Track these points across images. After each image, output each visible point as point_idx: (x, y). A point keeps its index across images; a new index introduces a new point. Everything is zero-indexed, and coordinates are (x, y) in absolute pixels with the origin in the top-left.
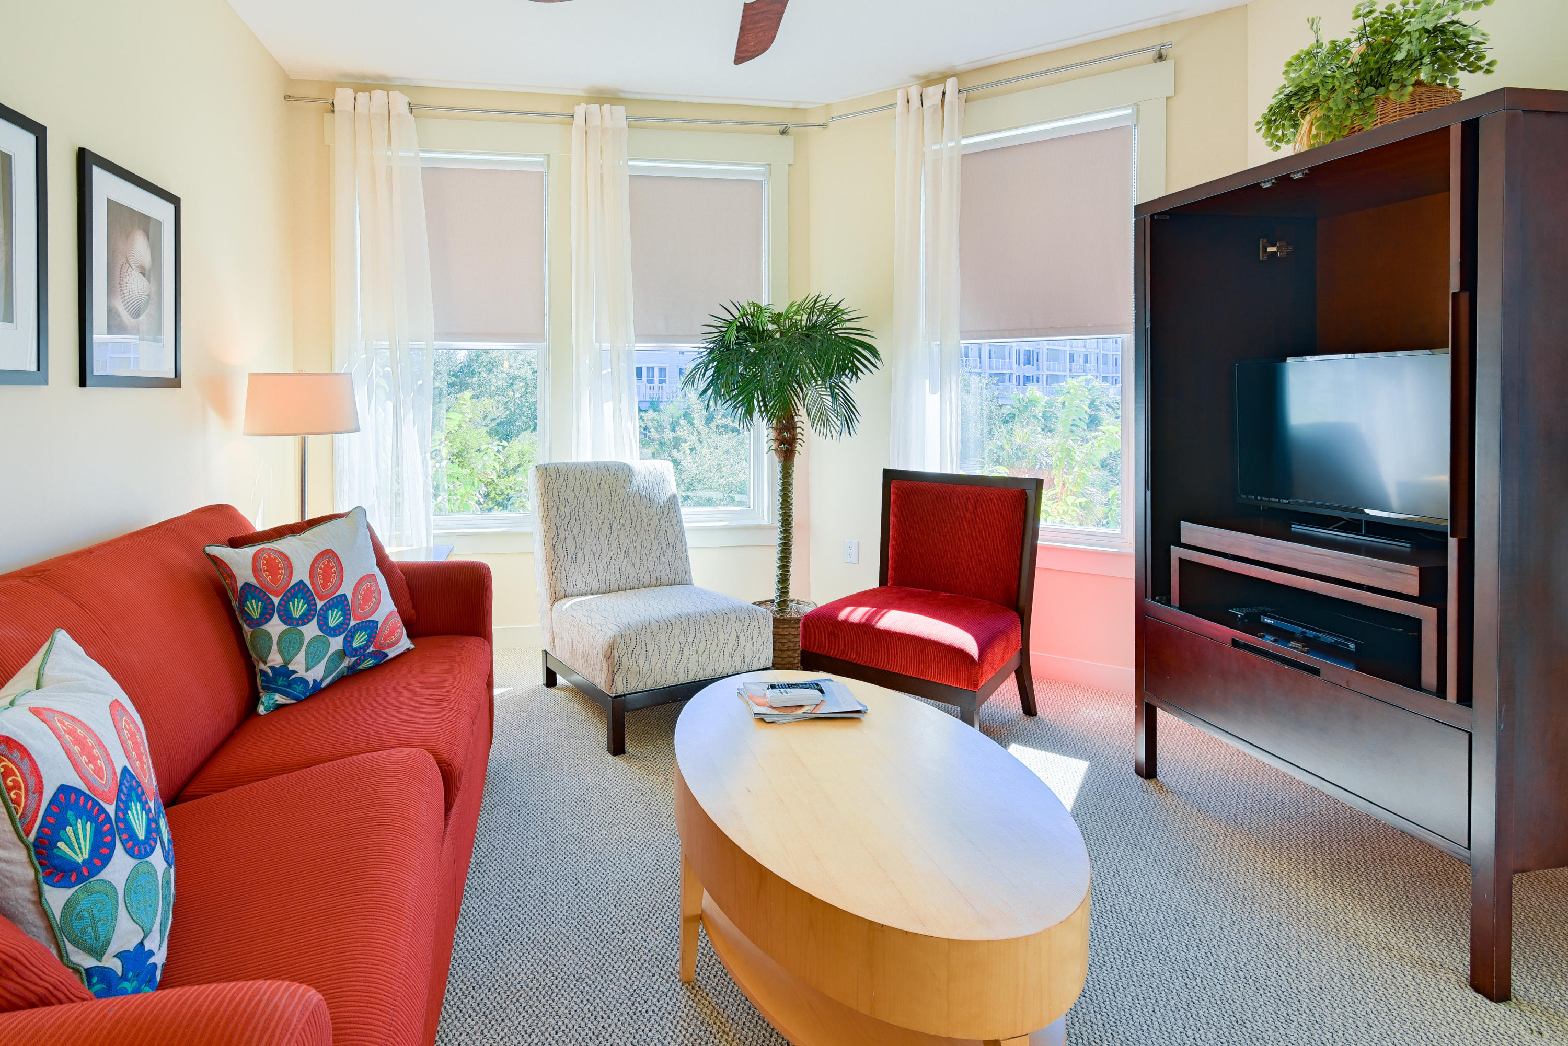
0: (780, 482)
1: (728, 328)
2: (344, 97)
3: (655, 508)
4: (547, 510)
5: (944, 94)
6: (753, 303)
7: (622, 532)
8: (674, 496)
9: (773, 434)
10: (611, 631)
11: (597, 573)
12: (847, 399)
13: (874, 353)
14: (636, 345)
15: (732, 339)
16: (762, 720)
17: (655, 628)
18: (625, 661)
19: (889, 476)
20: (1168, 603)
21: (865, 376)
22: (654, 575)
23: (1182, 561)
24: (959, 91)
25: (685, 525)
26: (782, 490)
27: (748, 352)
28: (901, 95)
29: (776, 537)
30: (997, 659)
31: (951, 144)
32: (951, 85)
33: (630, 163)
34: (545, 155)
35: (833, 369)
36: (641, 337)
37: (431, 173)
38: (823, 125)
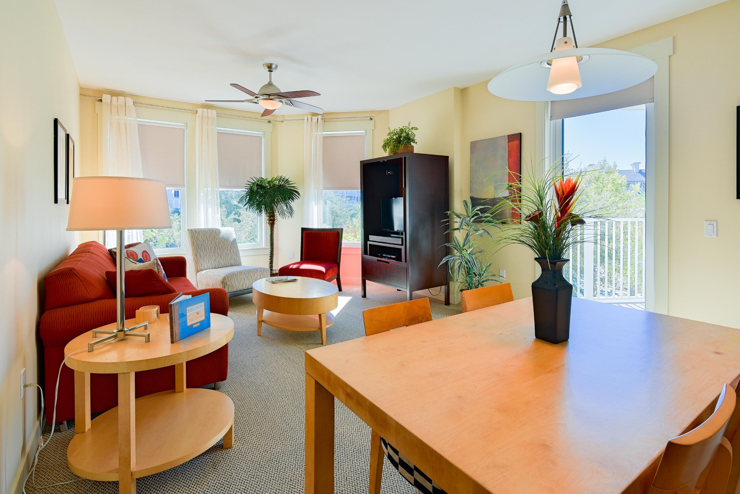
0: (270, 233)
1: (253, 185)
2: (106, 98)
3: (229, 242)
4: (193, 243)
5: (318, 119)
6: (261, 178)
7: (219, 250)
8: (235, 239)
9: (267, 218)
10: (223, 275)
11: (211, 263)
12: (291, 207)
13: (299, 194)
14: (220, 189)
15: (255, 188)
16: (273, 283)
17: (236, 274)
18: (228, 283)
19: (303, 229)
20: (367, 255)
21: (296, 200)
22: (230, 263)
23: (370, 244)
24: (322, 119)
25: (239, 249)
26: (271, 235)
27: (260, 193)
28: (306, 118)
29: (268, 252)
30: (330, 274)
31: (320, 133)
32: (320, 117)
33: (217, 128)
34: (186, 123)
35: (287, 199)
36: (221, 186)
37: (141, 126)
38: (282, 121)
